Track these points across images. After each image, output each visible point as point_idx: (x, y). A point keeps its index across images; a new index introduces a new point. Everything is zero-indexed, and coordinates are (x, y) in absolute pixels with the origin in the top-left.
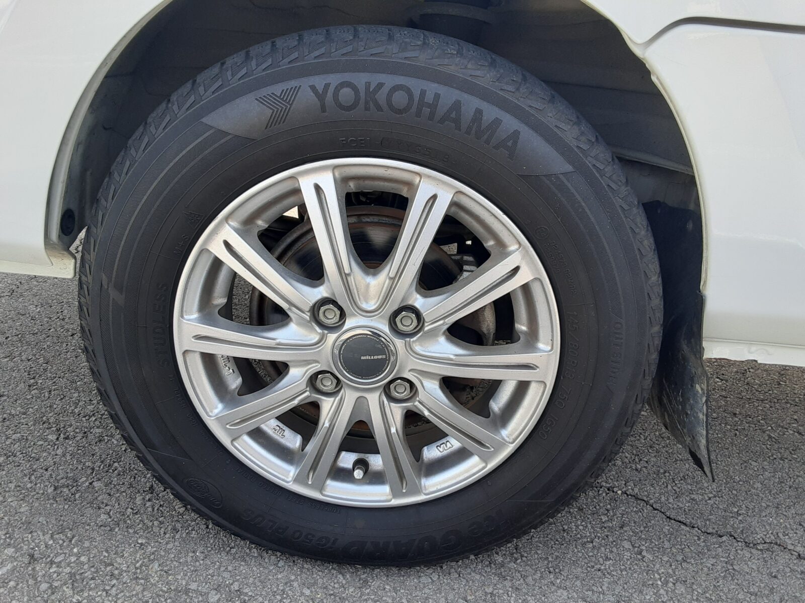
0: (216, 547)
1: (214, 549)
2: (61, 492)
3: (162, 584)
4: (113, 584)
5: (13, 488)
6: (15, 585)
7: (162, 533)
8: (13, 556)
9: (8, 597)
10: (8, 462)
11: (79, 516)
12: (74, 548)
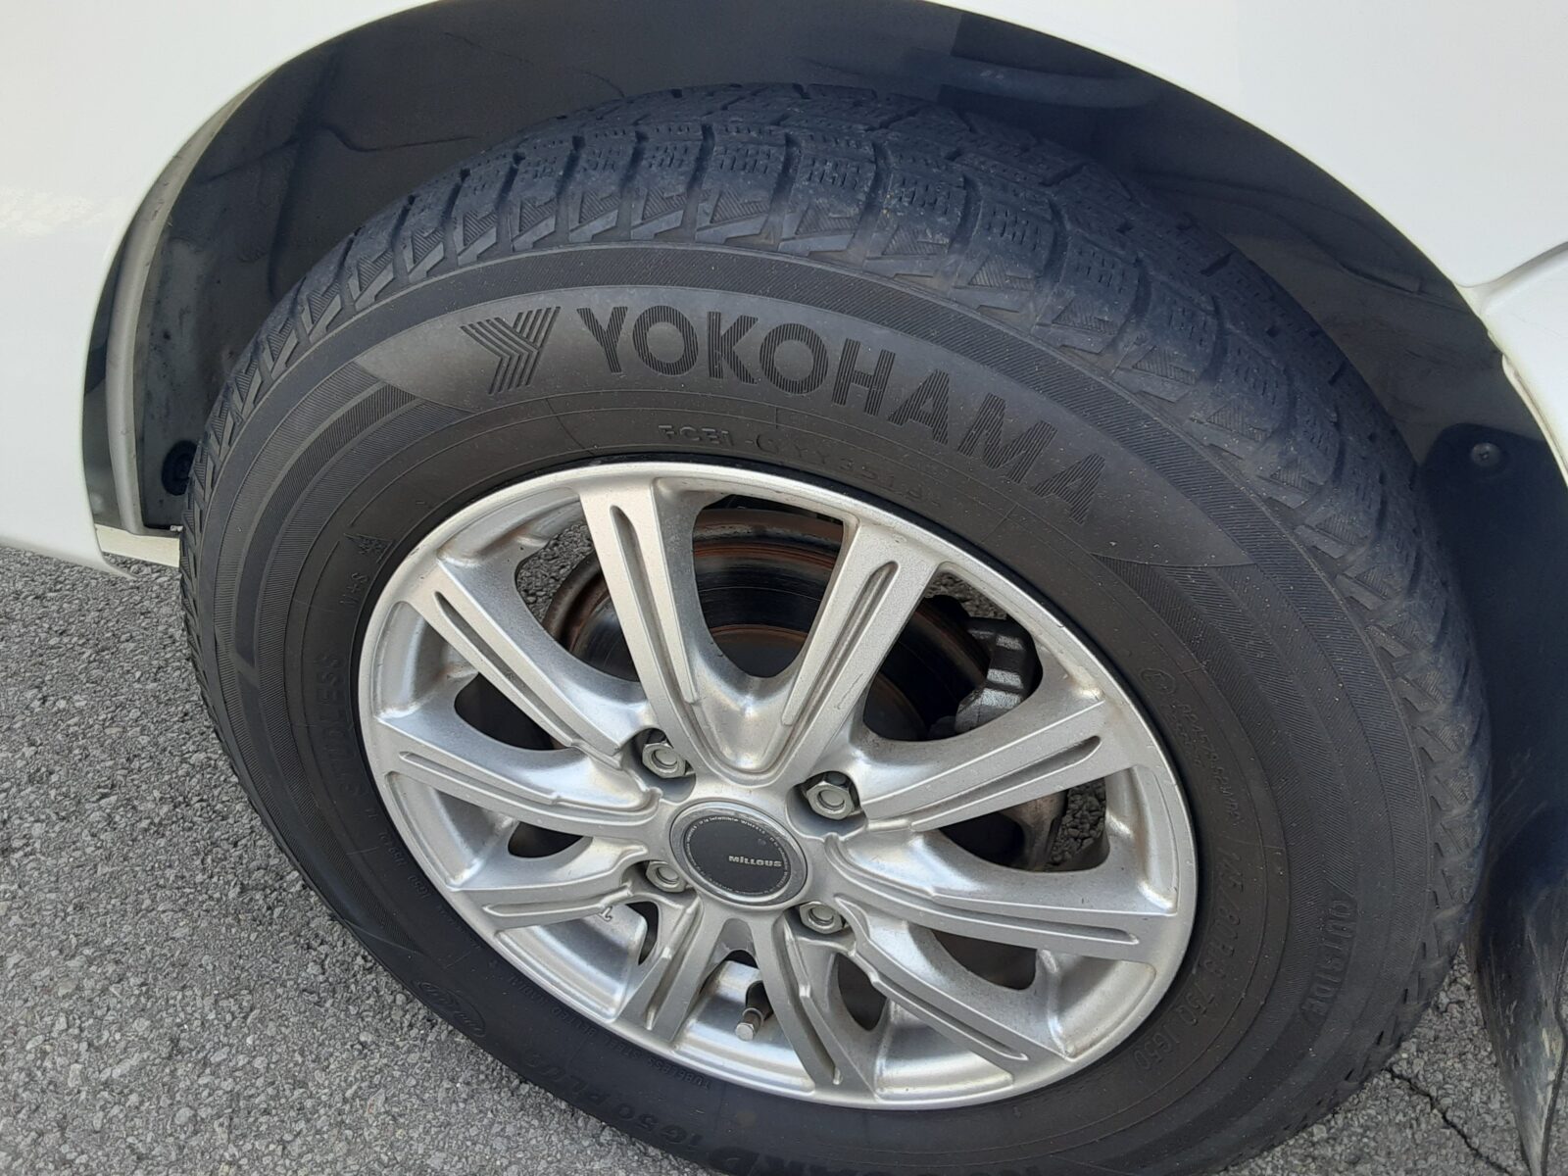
0: (495, 1073)
1: (491, 1078)
2: (251, 899)
3: (383, 1146)
4: (298, 1130)
5: (172, 878)
6: (137, 1104)
7: (406, 1024)
8: (146, 1036)
9: (122, 1128)
10: (174, 819)
11: (270, 963)
12: (249, 1035)
